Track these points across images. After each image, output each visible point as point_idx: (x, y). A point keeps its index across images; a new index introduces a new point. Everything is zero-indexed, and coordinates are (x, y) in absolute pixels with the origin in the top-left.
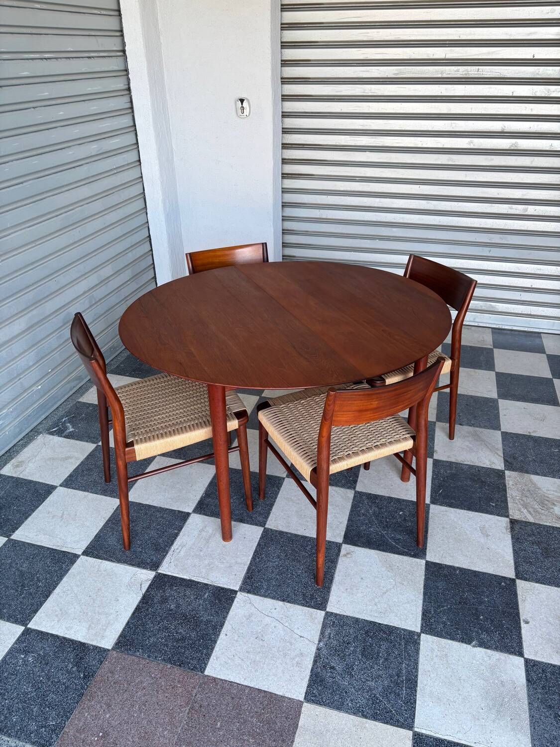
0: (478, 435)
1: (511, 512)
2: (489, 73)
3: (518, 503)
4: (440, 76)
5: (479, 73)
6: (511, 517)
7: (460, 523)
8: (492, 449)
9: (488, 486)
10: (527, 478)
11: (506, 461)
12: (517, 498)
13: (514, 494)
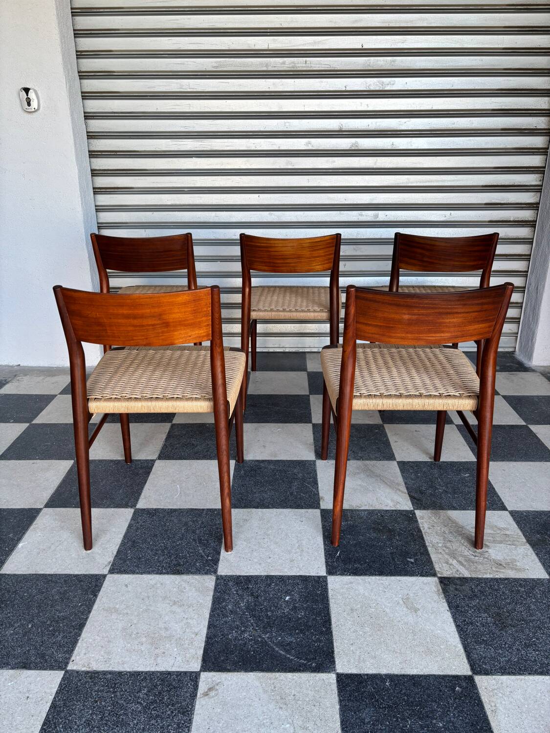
0: (370, 470)
1: (437, 567)
2: (318, 66)
3: (443, 552)
4: (265, 69)
5: (307, 65)
6: (439, 575)
7: (374, 597)
8: (391, 485)
9: (399, 535)
10: (444, 516)
11: (412, 498)
12: (440, 545)
13: (434, 541)
